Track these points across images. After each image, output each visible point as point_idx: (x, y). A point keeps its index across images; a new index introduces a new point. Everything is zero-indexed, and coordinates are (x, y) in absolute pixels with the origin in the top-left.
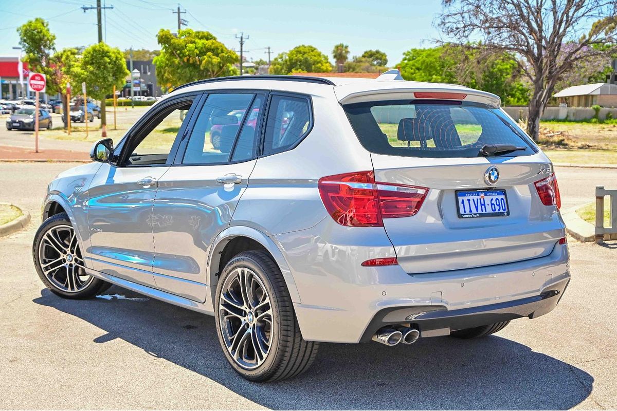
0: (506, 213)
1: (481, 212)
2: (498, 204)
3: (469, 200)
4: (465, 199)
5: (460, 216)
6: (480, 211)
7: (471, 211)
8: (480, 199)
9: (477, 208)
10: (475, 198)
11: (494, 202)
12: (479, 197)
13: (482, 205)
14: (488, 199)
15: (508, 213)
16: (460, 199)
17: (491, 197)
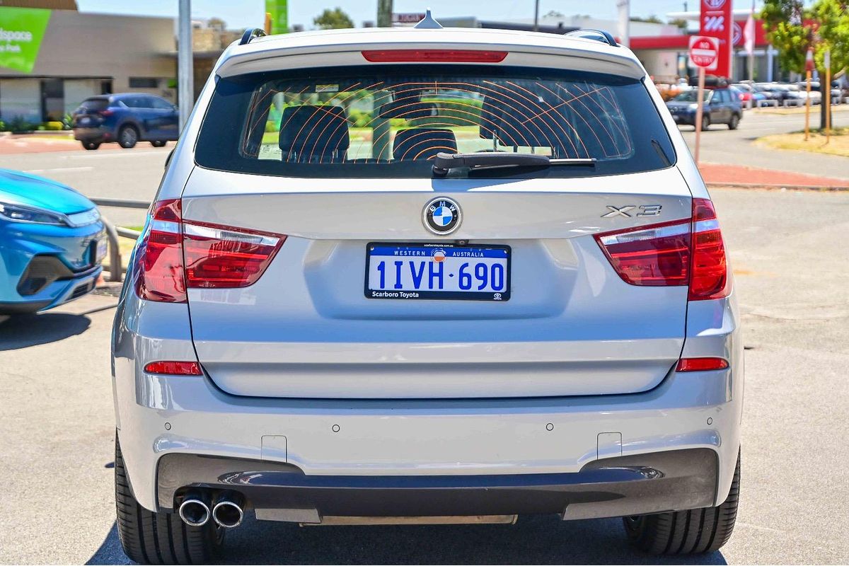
0: (498, 296)
1: (427, 289)
2: (481, 274)
3: (399, 264)
4: (390, 261)
5: (368, 293)
6: (424, 286)
7: (398, 285)
8: (431, 264)
9: (417, 281)
10: (417, 261)
11: (470, 270)
12: (427, 259)
13: (432, 274)
14: (452, 264)
15: (506, 296)
16: (376, 260)
17: (463, 260)
